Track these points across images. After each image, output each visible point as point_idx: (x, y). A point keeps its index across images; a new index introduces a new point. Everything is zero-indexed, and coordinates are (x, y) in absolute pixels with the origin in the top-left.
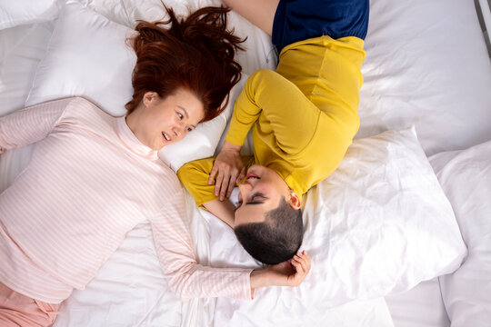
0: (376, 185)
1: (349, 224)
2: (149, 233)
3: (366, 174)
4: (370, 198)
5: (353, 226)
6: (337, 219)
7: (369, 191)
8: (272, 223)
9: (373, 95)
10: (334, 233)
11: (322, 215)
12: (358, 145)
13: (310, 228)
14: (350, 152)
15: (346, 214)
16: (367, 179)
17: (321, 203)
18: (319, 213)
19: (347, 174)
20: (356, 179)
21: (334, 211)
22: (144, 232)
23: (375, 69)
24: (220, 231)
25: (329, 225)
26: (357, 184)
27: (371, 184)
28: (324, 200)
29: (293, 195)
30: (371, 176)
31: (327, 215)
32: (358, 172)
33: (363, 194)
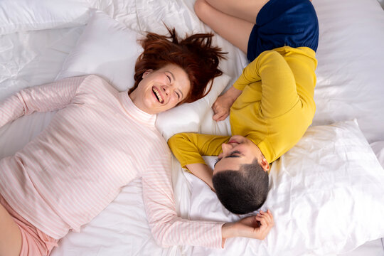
0: (328, 157)
1: (306, 185)
2: (140, 190)
3: (319, 149)
4: (323, 165)
5: (309, 186)
6: (296, 181)
7: (322, 160)
8: (245, 173)
9: (324, 99)
10: (294, 191)
11: (284, 177)
12: (313, 130)
13: (274, 187)
14: (306, 134)
15: (304, 177)
16: (319, 152)
17: (283, 169)
18: (282, 176)
19: (304, 149)
20: (311, 152)
21: (294, 175)
22: (136, 189)
23: (325, 80)
24: (200, 189)
25: (290, 185)
26: (312, 155)
27: (323, 155)
28: (286, 167)
29: (264, 160)
30: (323, 150)
31: (288, 178)
32: (313, 148)
33: (317, 161)
